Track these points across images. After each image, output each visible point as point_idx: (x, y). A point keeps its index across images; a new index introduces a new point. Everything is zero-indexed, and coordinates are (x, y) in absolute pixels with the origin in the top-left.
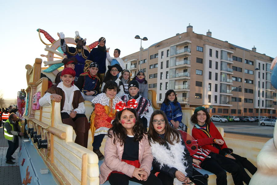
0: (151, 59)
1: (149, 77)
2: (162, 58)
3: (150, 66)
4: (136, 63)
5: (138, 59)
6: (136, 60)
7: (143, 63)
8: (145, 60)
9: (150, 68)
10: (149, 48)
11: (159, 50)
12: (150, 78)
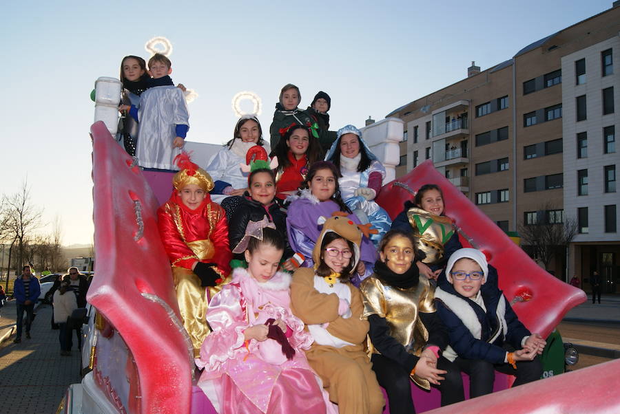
0: (525, 93)
1: (522, 156)
2: (577, 83)
3: (526, 116)
4: (466, 115)
5: (471, 101)
6: (466, 103)
7: (492, 112)
8: (499, 100)
9: (525, 125)
10: (516, 57)
11: (563, 59)
12: (525, 158)
